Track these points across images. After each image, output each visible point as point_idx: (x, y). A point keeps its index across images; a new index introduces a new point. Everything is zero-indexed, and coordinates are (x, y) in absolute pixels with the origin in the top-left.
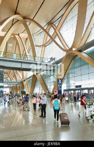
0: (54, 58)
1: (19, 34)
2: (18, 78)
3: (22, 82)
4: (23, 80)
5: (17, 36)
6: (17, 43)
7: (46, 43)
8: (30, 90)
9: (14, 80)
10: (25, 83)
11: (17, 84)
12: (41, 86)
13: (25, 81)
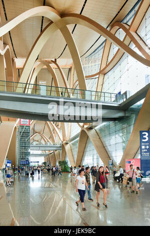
0: (126, 93)
1: (56, 60)
2: (56, 139)
3: (63, 147)
4: (64, 142)
5: (53, 65)
6: (54, 78)
7: (107, 66)
8: (75, 160)
9: (50, 143)
10: (67, 147)
11: (56, 150)
12: (95, 152)
13: (67, 144)
